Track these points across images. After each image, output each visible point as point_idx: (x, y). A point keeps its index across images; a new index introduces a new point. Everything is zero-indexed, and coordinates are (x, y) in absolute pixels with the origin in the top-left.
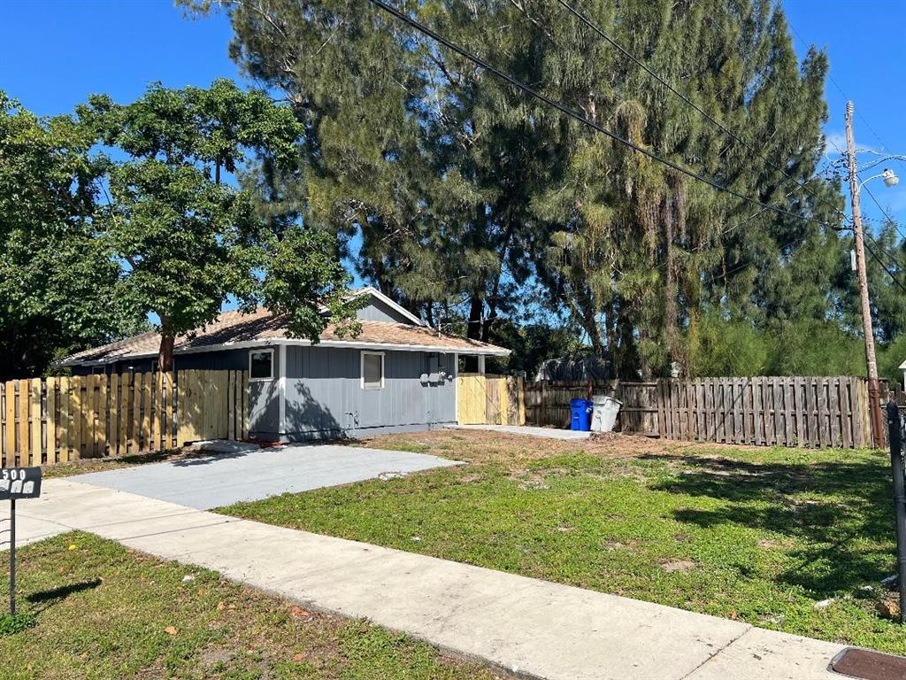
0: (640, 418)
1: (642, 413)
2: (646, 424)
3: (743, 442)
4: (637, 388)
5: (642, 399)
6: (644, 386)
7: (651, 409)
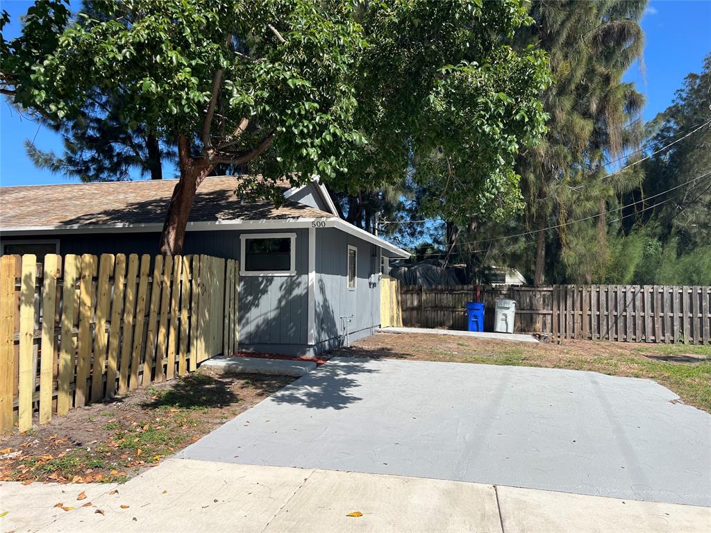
0: (532, 319)
1: (534, 316)
2: (539, 325)
3: (634, 340)
4: (531, 293)
5: (535, 302)
6: (539, 291)
7: (545, 312)
